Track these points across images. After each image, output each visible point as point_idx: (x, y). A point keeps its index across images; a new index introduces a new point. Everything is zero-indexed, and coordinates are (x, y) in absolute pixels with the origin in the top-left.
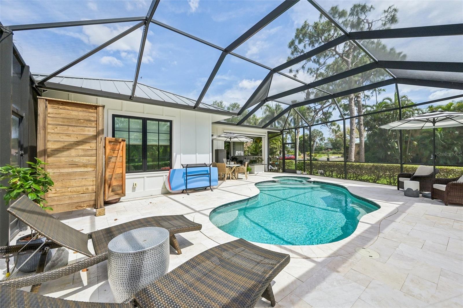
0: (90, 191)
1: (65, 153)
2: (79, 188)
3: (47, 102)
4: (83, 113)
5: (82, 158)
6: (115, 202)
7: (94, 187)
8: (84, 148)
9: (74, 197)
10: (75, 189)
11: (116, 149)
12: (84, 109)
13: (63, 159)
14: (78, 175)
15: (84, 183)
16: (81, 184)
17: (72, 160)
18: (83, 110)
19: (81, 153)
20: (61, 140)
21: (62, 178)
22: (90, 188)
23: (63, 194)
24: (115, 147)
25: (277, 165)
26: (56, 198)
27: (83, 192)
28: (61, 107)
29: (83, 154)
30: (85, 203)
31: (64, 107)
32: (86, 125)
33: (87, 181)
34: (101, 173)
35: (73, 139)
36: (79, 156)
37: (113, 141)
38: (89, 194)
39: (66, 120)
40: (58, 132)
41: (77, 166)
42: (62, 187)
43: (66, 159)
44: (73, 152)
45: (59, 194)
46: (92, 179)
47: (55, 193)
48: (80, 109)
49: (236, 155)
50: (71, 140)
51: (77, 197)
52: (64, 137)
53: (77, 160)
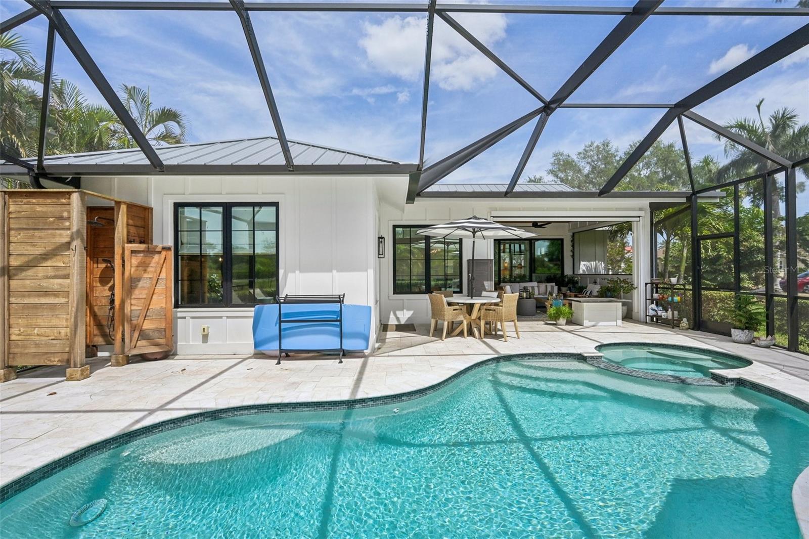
0: (63, 337)
1: (30, 273)
2: (49, 331)
3: (7, 196)
4: (53, 207)
5: (51, 280)
6: (153, 357)
7: (68, 330)
8: (54, 264)
9: (42, 344)
10: (43, 331)
11: (150, 264)
12: (54, 200)
13: (28, 282)
14: (46, 308)
15: (55, 322)
16: (51, 324)
17: (39, 285)
18: (53, 202)
19: (51, 272)
20: (26, 252)
21: (26, 312)
22: (63, 331)
23: (28, 337)
24: (147, 262)
25: (674, 306)
26: (20, 343)
27: (53, 338)
28: (25, 201)
29: (53, 274)
30: (56, 355)
31: (28, 200)
32: (57, 227)
33: (59, 318)
34: (75, 308)
35: (40, 251)
36: (48, 277)
37: (143, 251)
38: (61, 342)
39: (31, 221)
40: (21, 240)
41: (46, 293)
42: (27, 326)
43: (31, 283)
44: (40, 271)
45: (24, 337)
46: (64, 316)
47: (18, 335)
48: (49, 201)
49: (581, 272)
50: (37, 252)
51: (45, 344)
52: (29, 248)
53: (45, 283)
